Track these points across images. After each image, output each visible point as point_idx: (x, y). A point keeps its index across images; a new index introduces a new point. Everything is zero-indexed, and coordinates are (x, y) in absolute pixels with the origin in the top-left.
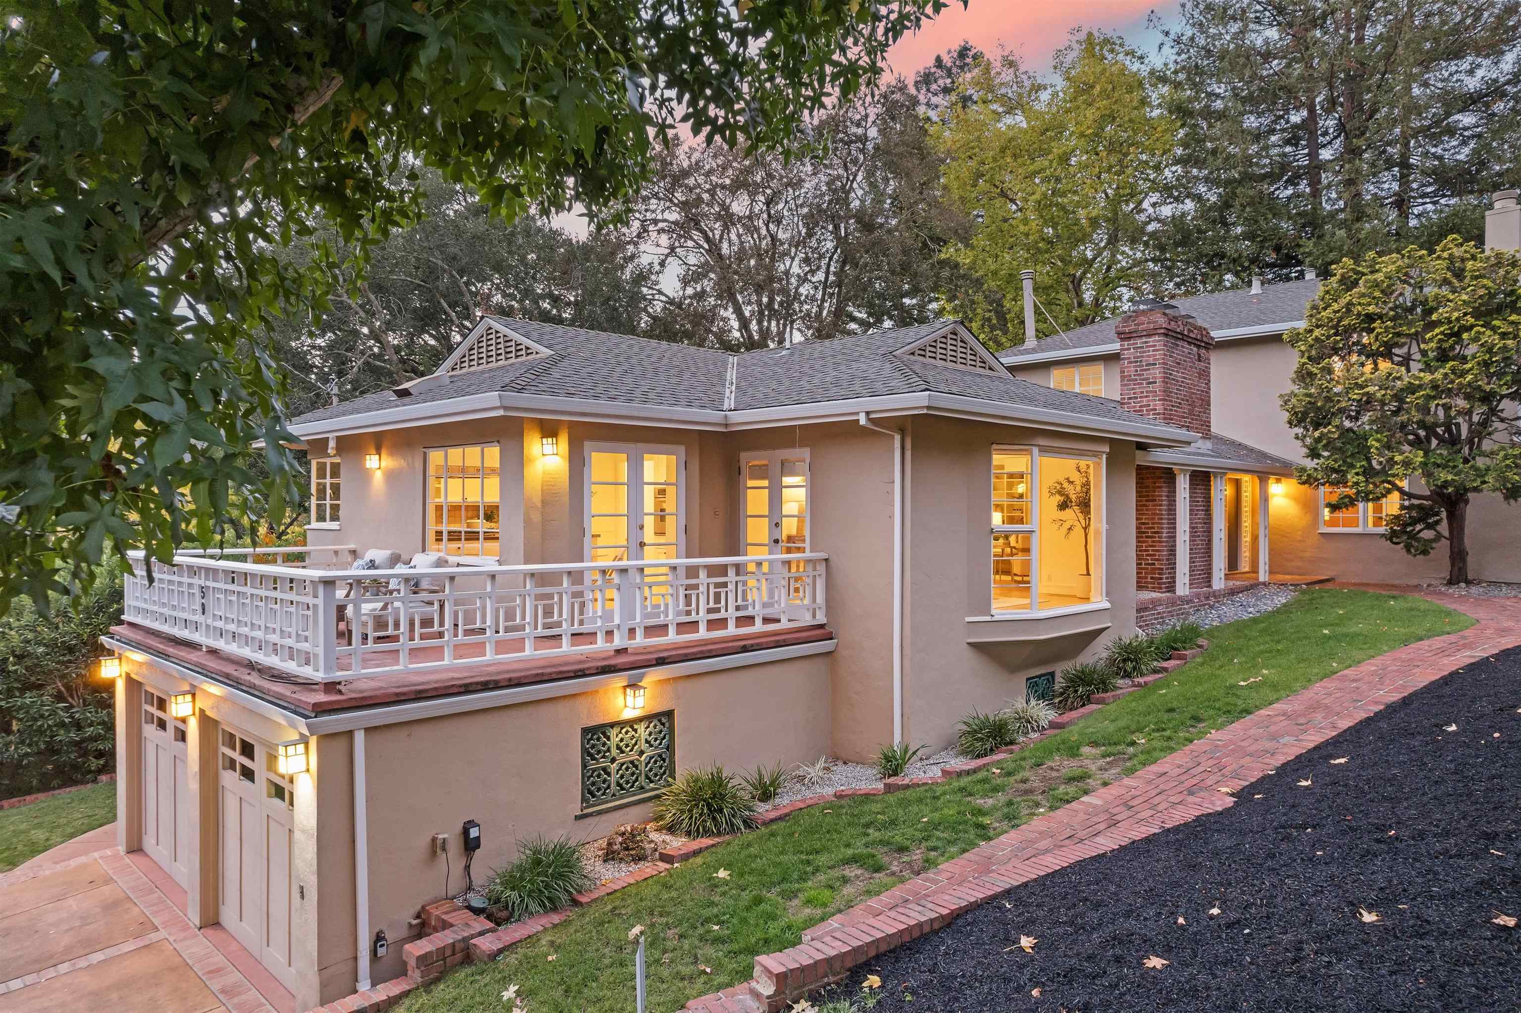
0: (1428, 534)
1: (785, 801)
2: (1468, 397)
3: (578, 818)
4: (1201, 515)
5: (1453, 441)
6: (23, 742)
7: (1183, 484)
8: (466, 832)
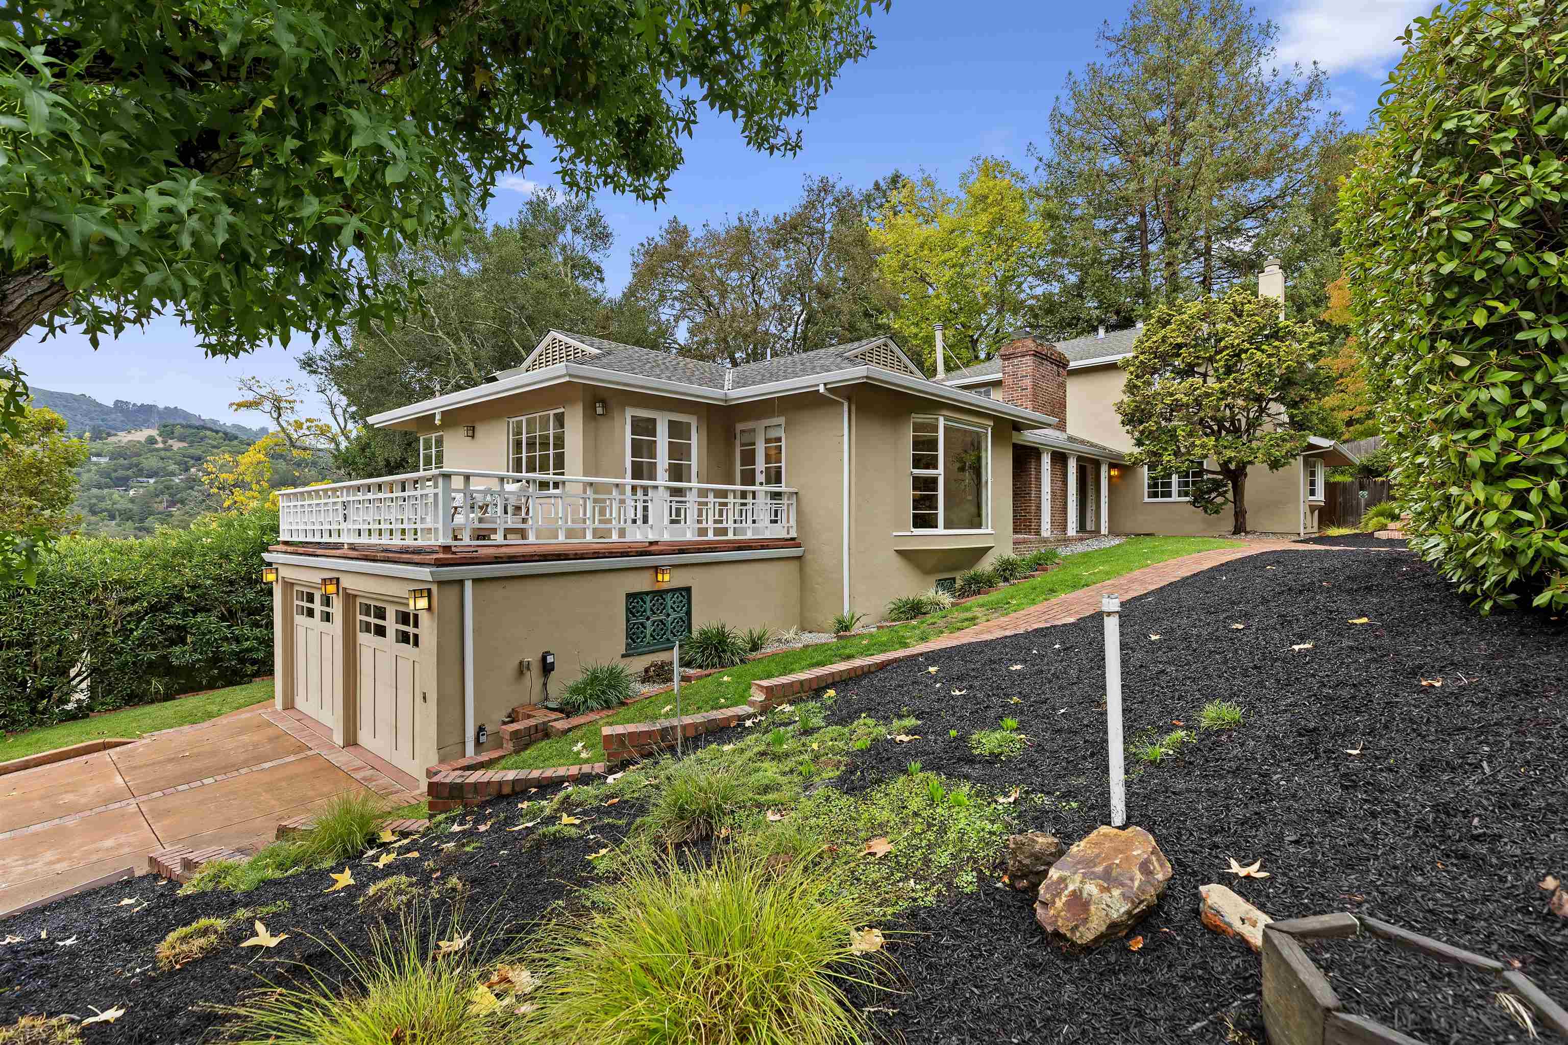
0: (1219, 500)
1: (768, 650)
2: (1247, 398)
3: (623, 656)
4: (1060, 484)
5: (1236, 430)
6: (195, 651)
7: (1046, 460)
8: (544, 658)
